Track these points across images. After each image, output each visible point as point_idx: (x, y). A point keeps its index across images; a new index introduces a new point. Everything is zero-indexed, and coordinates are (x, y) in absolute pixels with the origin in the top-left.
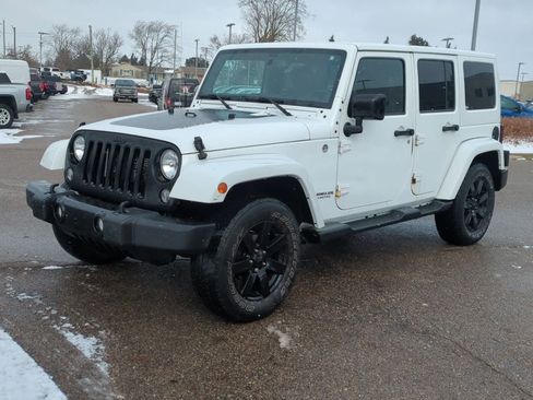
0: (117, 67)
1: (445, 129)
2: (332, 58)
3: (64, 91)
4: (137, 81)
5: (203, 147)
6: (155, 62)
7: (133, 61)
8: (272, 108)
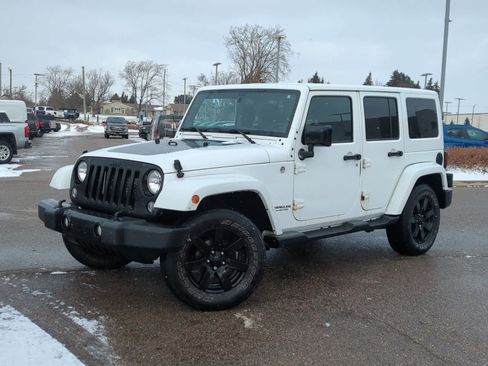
0: (108, 105)
1: (390, 155)
2: (289, 97)
3: (57, 129)
4: (127, 118)
5: (181, 168)
6: (144, 100)
7: (124, 99)
8: (240, 138)
